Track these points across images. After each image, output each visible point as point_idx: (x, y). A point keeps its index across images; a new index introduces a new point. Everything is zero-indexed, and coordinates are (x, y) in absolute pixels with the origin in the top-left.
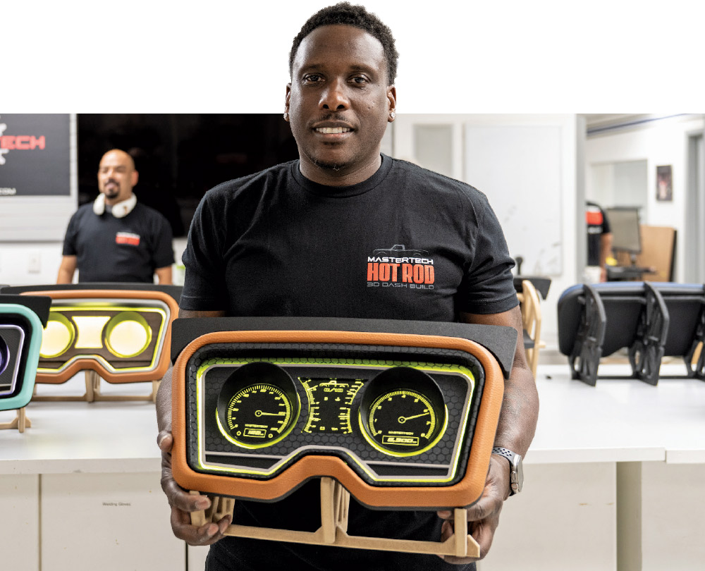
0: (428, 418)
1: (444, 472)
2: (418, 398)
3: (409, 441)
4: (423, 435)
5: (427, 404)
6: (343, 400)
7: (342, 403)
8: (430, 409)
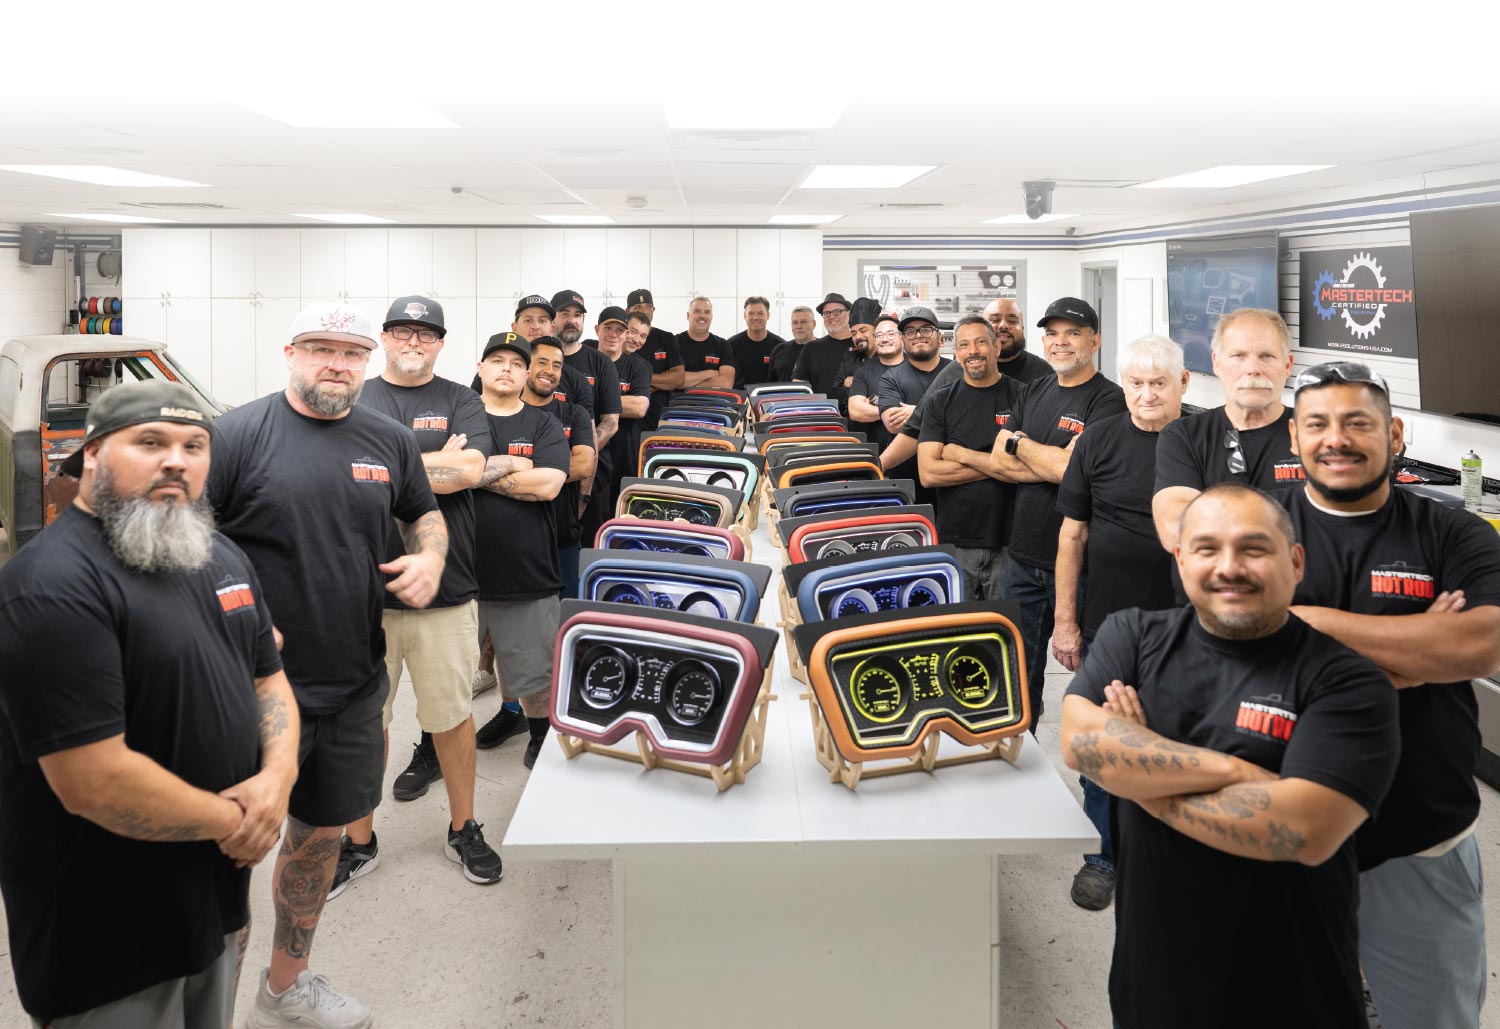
0: (983, 674)
1: (1006, 713)
2: (974, 660)
3: (978, 694)
4: (985, 687)
5: (980, 664)
6: (929, 671)
7: (929, 674)
8: (982, 667)
